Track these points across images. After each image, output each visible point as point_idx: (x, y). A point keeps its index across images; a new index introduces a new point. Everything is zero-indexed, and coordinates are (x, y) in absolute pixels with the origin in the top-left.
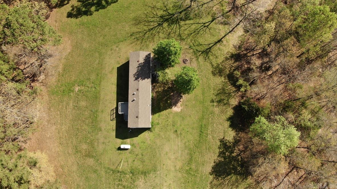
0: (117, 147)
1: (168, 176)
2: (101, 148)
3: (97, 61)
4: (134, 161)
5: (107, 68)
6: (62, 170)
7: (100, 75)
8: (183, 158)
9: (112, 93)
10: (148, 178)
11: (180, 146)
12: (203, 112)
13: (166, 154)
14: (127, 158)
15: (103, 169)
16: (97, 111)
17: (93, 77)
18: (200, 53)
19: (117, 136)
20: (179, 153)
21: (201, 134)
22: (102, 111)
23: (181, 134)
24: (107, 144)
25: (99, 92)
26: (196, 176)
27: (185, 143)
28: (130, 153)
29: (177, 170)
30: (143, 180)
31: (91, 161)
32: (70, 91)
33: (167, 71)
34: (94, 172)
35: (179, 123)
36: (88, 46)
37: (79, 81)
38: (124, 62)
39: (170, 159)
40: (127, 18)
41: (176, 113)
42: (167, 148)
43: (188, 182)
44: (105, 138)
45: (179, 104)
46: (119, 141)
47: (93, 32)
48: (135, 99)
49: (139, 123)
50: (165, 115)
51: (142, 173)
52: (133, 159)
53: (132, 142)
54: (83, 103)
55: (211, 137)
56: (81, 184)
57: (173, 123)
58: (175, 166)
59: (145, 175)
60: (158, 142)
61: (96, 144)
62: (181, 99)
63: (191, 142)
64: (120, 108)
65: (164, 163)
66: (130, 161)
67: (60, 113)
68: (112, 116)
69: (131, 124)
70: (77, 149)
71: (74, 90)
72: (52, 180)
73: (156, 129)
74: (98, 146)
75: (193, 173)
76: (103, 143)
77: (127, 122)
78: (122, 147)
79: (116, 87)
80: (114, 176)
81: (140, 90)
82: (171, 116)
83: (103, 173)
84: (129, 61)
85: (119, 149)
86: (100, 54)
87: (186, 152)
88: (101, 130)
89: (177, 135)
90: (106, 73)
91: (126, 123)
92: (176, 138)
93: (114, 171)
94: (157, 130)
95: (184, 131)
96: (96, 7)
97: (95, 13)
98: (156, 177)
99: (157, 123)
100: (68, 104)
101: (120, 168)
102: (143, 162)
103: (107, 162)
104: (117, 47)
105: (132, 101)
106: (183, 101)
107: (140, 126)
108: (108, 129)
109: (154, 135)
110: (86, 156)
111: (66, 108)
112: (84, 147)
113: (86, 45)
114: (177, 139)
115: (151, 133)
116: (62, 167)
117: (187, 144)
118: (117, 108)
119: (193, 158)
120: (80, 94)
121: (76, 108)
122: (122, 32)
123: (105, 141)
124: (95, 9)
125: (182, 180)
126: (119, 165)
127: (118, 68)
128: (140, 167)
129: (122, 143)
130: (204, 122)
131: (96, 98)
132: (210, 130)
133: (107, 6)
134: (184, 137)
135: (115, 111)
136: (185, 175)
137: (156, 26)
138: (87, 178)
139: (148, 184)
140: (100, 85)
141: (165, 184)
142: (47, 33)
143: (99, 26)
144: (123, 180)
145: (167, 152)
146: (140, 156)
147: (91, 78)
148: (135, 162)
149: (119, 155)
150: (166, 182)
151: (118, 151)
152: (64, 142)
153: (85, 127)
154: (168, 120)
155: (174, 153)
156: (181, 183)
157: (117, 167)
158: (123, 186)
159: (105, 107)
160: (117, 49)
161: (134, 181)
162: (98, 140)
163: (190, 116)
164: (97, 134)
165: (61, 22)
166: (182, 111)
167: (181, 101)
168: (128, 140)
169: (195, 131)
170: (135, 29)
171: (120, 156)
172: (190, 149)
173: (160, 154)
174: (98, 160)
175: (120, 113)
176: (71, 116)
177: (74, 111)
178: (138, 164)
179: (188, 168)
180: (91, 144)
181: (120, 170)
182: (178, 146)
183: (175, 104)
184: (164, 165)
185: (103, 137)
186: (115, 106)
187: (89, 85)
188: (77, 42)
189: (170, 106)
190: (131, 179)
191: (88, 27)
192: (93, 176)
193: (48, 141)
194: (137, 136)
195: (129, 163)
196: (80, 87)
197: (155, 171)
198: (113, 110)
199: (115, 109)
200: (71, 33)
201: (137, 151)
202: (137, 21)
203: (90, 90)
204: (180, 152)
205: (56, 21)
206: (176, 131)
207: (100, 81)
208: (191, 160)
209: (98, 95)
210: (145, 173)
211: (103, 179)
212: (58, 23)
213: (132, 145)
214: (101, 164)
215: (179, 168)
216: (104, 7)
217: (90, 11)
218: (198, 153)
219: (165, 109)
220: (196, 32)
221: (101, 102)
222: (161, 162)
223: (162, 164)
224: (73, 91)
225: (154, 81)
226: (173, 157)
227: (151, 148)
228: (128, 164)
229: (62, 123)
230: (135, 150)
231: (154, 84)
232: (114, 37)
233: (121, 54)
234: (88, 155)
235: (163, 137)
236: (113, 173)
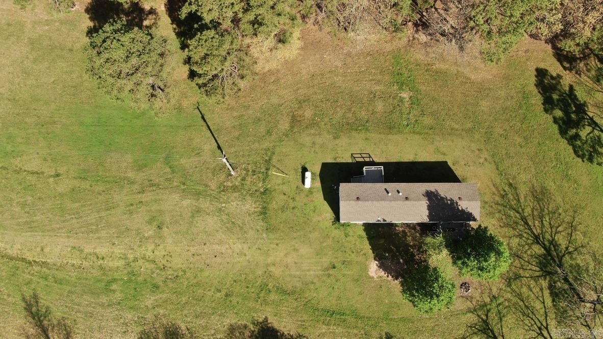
0: (307, 166)
1: (259, 251)
2: (306, 139)
3: (456, 126)
4: (285, 194)
5: (444, 144)
6: (272, 81)
7: (430, 132)
8: (288, 279)
9: (399, 155)
10: (257, 218)
11: (307, 273)
12: (369, 318)
13: (294, 249)
14: (289, 182)
15: (272, 145)
16: (367, 130)
17: (427, 120)
18: (484, 318)
19: (325, 166)
20: (296, 271)
21: (328, 312)
22: (367, 139)
23: (329, 276)
24: (313, 149)
25: (399, 132)
26: (257, 301)
27: (313, 283)
28: (297, 187)
29: (269, 268)
30: (253, 210)
31: (284, 125)
32: (401, 85)
33: (445, 252)
34: (268, 131)
35: (349, 273)
36: (483, 108)
37: (419, 98)
38: (458, 172)
39: (286, 255)
40: (544, 175)
41: (365, 268)
42: (304, 250)
43: (248, 287)
44: (322, 146)
45: (382, 273)
46: (318, 169)
47: (511, 115)
48: (390, 194)
49: (348, 202)
50: (362, 247)
51: (265, 208)
52: (286, 193)
53: (315, 190)
54: (380, 106)
55: (324, 331)
56: (250, 112)
57: (349, 262)
58: (274, 265)
59: (261, 213)
60: (315, 235)
61: (313, 131)
62: (392, 277)
63: (315, 295)
64: (373, 168)
65: (280, 245)
66: (285, 188)
67: (363, 71)
68: (360, 156)
69: (345, 188)
70: (304, 102)
71: (403, 90)
72: (258, 68)
73: (337, 231)
74: (310, 134)
75: (262, 295)
76: (314, 143)
77: (350, 182)
78: (308, 175)
79: (411, 161)
80: (261, 162)
81: (407, 202)
82: (361, 259)
83: (266, 145)
84: (461, 182)
85: (304, 170)
86: (470, 131)
87: (298, 285)
88: (335, 138)
89: (327, 269)
90: (435, 143)
91: (348, 181)
92: (322, 266)
93: (268, 162)
94: (337, 233)
95: (334, 281)
96: (563, 118)
97: (549, 118)
98: (258, 231)
99: (348, 234)
100: (378, 82)
101: (273, 172)
102: (283, 209)
103: (284, 150)
104: (486, 159)
105: (386, 189)
106: (388, 281)
107: (342, 204)
108: (336, 150)
109: (326, 228)
110: (293, 116)
111: (371, 80)
112: (308, 113)
113: (485, 105)
114: (319, 268)
115: (331, 224)
116: (277, 81)
117: (312, 287)
118: (373, 163)
119: (287, 296)
120: (396, 101)
121: (372, 96)
122: (515, 168)
123: (317, 146)
124: (558, 117)
125: (251, 276)
126: (278, 169)
127: (446, 162)
128: (273, 205)
129: (313, 174)
130: (351, 320)
131: (390, 127)
132: (337, 331)
133: (566, 139)
134: (324, 282)
135: (367, 160)
136: (259, 281)
137: (534, 231)
138: (259, 119)
139: (247, 219)
140: (414, 132)
141: (246, 246)
142: (504, 39)
143: (523, 126)
144: (254, 177)
145: (297, 250)
146: (292, 205)
147: (425, 118)
148: (282, 197)
149: (294, 169)
150: (249, 248)
151: (300, 167)
152: (316, 82)
153: (340, 112)
154: (353, 252)
155: (295, 263)
156: (246, 274)
157: (274, 166)
158: (245, 178)
159: (375, 144)
160: (482, 161)
161: (251, 195)
162: (320, 134)
163: (361, 293)
164: (328, 132)
165: (527, 60)
166: (369, 278)
167: (388, 276)
168: (318, 184)
169: (334, 302)
170: (523, 190)
171: (293, 172)
172: (302, 291)
173: (295, 238)
174: (287, 136)
175: (364, 169)
176: (358, 89)
177: (366, 93)
178: (278, 201)
179: (271, 288)
180: (313, 124)
181: (270, 172)
182: (309, 270)
183: (382, 266)
184: (277, 245)
185: (323, 143)
186: (376, 160)
187: (412, 114)
188: (489, 89)
189: (379, 257)
190: (256, 190)
191: (520, 107)
192: (262, 130)
193: (317, 56)
194: (325, 199)
195: (281, 187)
196: (407, 99)
197: (267, 229)
198: (370, 157)
199: (371, 160)
200: (507, 78)
201: (301, 200)
202: (540, 195)
203: (404, 116)
204: (298, 273)
205: (527, 51)
206: (334, 268)
207: (420, 133)
208: (285, 292)
209: (395, 130)
210: (264, 212)
211: (257, 145)
212: (524, 54)
213: (310, 191)
214: (281, 141)
215: (270, 272)
216: (563, 132)
217: (552, 109)
218: (295, 306)
219: (374, 249)
220: (527, 311)
221: (383, 136)
222: (282, 239)
223: (278, 242)
224: (401, 89)
225: (425, 229)
226: (289, 260)
227: (305, 223)
228: (279, 185)
229: (346, 76)
230: (303, 195)
231: (418, 228)
232: (504, 152)
233: (472, 168)
234: (295, 120)
235: (325, 244)
236: (266, 161)
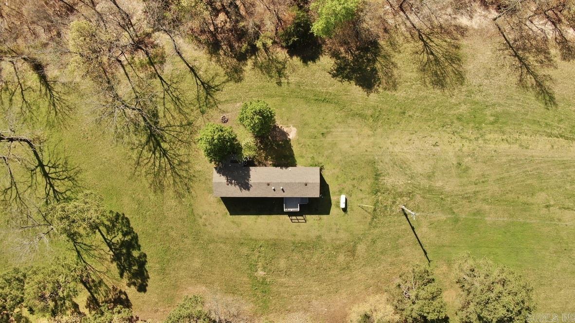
0: (343, 213)
1: (381, 146)
2: (343, 235)
3: (222, 245)
4: (361, 190)
5: (233, 231)
6: (371, 288)
7: (243, 241)
8: (358, 125)
9: (269, 222)
10: (383, 171)
11: (343, 129)
12: (297, 97)
13: (353, 147)
14: (357, 200)
15: (372, 231)
16: (294, 243)
17: (245, 250)
18: (209, 97)
19: (328, 213)
20: (351, 131)
21: (328, 101)
22: (294, 235)
23: (327, 128)
24: (338, 227)
25: (267, 241)
26: (381, 109)
27: (339, 122)
28: (351, 196)
29: (373, 133)
30: (386, 178)
31: (361, 248)
32: (264, 282)
33: (243, 144)
34: (374, 242)
35: (312, 130)
36: (198, 260)
37: (250, 270)
38: (223, 207)
39: (360, 143)
40: (157, 204)
41: (299, 133)
42: (345, 147)
43: (388, 119)
44: (331, 230)
45: (285, 130)
46: (333, 210)
47: (177, 254)
48: (282, 188)
49: (314, 182)
50: (301, 149)
51: (377, 179)
52: (359, 191)
53: (337, 194)
54: (282, 263)
55: (330, 88)
56: (389, 260)
57: (312, 138)
58: (369, 136)
59: (379, 175)
60: (337, 158)
61: (338, 242)
62: (278, 127)
63: (337, 114)
64: (291, 210)
65: (364, 150)
66: (361, 195)
67: (295, 295)
68: (300, 221)
69: (316, 193)
70: (344, 268)
71: (262, 278)
72: (385, 296)
73: (320, 161)
74: (340, 239)
75: (377, 113)
76: (337, 232)
77: (310, 199)
78: (343, 206)
79: (260, 216)
80: (380, 217)
81: (269, 182)
82: (302, 140)
83: (376, 231)
84: (222, 198)
85: (345, 210)
86: (211, 241)
87: (350, 121)
88: (320, 236)
89: (328, 133)
90: (239, 231)
92: (332, 135)
93: (374, 217)
94: (321, 160)
95: (323, 124)
96: (133, 250)
97: (144, 250)
98: (382, 161)
99: (312, 159)
100: (282, 285)
101: (371, 207)
102: (362, 178)
103: (362, 226)
104: (201, 218)
105: (284, 192)
106: (283, 124)
107: (318, 181)
108: (319, 226)
109: (328, 164)
110: (354, 255)
111: (287, 287)
112: (341, 258)
113: (197, 263)
114: (334, 133)
115: (324, 167)
116: (367, 288)
117: (340, 120)
118: (290, 214)
119: (358, 112)
120: (269, 267)
121: (288, 273)
122: (179, 210)
123: (334, 230)
124: (137, 250)
125: (386, 127)
126: (366, 211)
127: (231, 215)
128: (369, 181)
129: (338, 206)
130: (311, 96)
131: (275, 245)
132: (321, 88)
133: (134, 232)
134: (331, 123)
135: (294, 218)
136: (380, 123)
137: (167, 160)
138: (382, 253)
139: (390, 171)
140: (256, 241)
141: (391, 149)
143: (168, 245)
144: (385, 204)
145: (351, 147)
146: (355, 182)
147: (246, 253)
148: (363, 189)
149: (353, 210)
150: (388, 148)
151: (349, 212)
152: (334, 286)
153: (315, 259)
154: (308, 145)
155: (352, 137)
156: (390, 129)
157: (369, 213)
158: (393, 203)
159: (288, 231)
160: (204, 217)
161: (387, 190)
162: (332, 240)
163: (303, 115)
164: (325, 241)
165: (157, 303)
166: (296, 126)
167: (281, 127)
168: (333, 198)
169: (323, 109)
170: (170, 192)
171: (354, 208)
172: (347, 116)
173: (353, 156)
174: (359, 239)
175: (299, 209)
176: (300, 279)
177: (293, 275)
178: (366, 185)
179: (371, 119)
180: (337, 249)
181: (373, 207)
182: (342, 132)
183: (285, 134)
184: (367, 151)
185: (329, 232)
186: (286, 217)
187: (257, 256)
188: (191, 277)
189: (287, 142)
190: (384, 193)
191: (168, 261)
192: (379, 244)
193: (332, 310)
194: (328, 185)
195: (364, 196)
196: (259, 269)
197: (374, 162)
198: (291, 220)
199: (291, 217)
200: (175, 287)
201: (348, 185)
202: (158, 187)
203: (263, 254)
204: (350, 130)
205: (157, 311)
206: (323, 134)
207: (251, 239)
208: (360, 115)
209: (271, 243)
210: (377, 176)
211: (384, 231)
212: (159, 308)
213: (340, 193)
214: (364, 234)
215: (371, 131)
216: (135, 238)
217: (140, 257)
218: (352, 106)
219: (290, 146)
220: (176, 100)
221: (282, 238)
222: (363, 155)
223: (366, 153)
224: (264, 279)
225: (251, 163)
226: (357, 139)
227: (345, 168)
228: (366, 198)
229: (309, 291)
230: (347, 189)
231: (256, 163)
232: (186, 224)
233: (212, 211)
234: (352, 252)
235: (330, 151)
236: (376, 218)
